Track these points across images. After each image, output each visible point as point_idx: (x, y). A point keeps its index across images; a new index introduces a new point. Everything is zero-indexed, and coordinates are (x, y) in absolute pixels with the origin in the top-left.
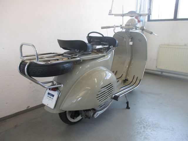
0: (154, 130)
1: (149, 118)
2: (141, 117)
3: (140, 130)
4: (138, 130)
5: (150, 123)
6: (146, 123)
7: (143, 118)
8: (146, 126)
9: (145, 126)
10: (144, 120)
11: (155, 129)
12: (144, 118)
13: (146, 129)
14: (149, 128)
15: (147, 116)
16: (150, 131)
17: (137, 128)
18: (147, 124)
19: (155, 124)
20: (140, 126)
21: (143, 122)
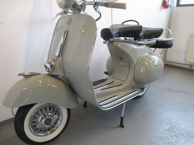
0: (189, 141)
1: (180, 124)
2: (172, 123)
3: (171, 139)
4: (169, 139)
5: (183, 131)
6: (178, 130)
7: (173, 124)
8: (179, 134)
9: (177, 134)
10: (175, 126)
11: (189, 139)
12: (175, 124)
13: (179, 138)
14: (183, 137)
15: (178, 120)
16: (183, 141)
17: (167, 137)
18: (179, 132)
19: (189, 133)
20: (171, 134)
21: (174, 129)
